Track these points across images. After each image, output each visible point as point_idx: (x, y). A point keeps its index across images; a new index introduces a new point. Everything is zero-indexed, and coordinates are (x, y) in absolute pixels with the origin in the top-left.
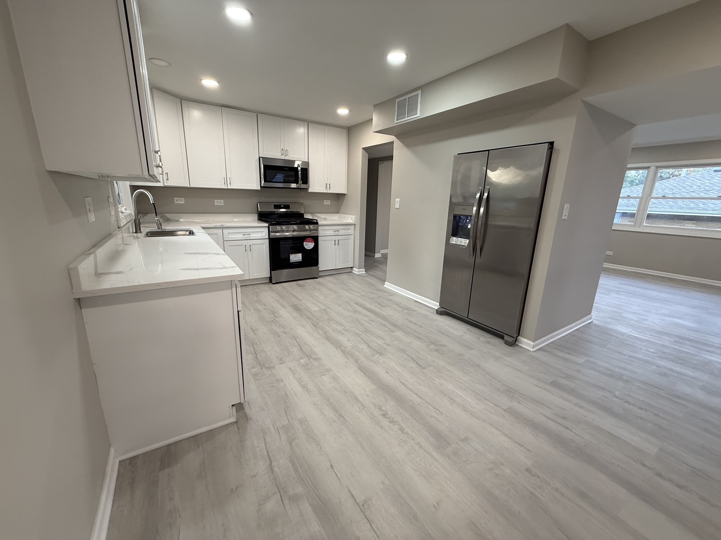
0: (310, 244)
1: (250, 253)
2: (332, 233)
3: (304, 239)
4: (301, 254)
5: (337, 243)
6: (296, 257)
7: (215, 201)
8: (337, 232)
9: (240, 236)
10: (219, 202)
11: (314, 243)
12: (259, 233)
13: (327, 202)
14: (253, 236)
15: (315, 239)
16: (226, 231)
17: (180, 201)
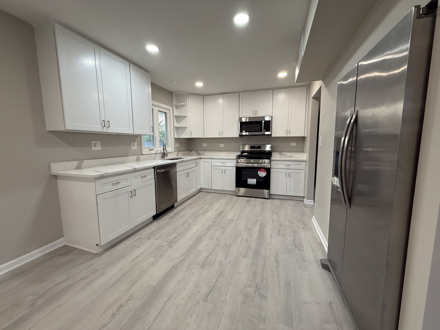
0: (263, 173)
1: (224, 175)
2: (284, 167)
3: (259, 169)
4: (256, 180)
5: (288, 175)
6: (252, 181)
7: (220, 144)
8: (288, 167)
9: (220, 164)
10: (222, 145)
11: (266, 173)
12: (230, 163)
13: (293, 144)
14: (227, 164)
15: (268, 170)
16: (213, 161)
17: (205, 145)
